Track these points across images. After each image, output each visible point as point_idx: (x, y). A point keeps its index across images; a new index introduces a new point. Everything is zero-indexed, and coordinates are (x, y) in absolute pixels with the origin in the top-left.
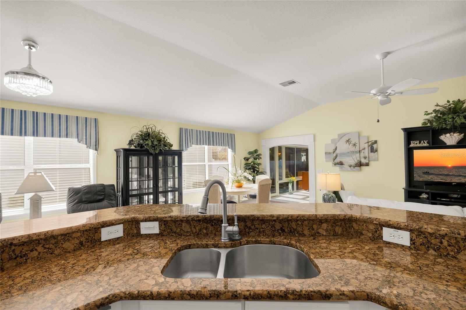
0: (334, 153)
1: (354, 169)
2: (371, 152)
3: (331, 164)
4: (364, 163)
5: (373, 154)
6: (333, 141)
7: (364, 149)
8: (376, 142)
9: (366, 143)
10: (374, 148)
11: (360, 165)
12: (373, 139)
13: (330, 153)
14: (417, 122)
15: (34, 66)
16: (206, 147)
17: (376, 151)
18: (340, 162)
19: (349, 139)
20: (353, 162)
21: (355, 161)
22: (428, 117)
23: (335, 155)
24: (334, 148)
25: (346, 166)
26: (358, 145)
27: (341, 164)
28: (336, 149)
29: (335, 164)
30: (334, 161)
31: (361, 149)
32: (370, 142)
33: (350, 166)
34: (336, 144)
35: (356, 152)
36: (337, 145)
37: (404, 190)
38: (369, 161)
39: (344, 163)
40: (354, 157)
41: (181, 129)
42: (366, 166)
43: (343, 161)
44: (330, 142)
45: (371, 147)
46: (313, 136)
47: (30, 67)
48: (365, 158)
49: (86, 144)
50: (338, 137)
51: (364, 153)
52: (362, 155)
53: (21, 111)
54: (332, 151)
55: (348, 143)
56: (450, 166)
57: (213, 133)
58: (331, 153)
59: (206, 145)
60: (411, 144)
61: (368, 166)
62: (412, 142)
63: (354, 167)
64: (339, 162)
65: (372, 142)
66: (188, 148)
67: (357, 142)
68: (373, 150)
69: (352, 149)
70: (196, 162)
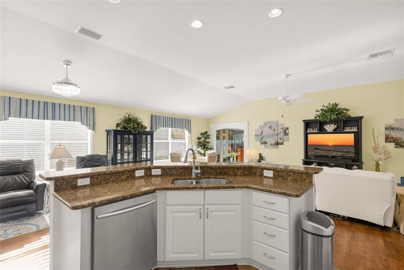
0: (261, 135)
1: (273, 147)
2: (285, 135)
3: (258, 143)
4: (280, 143)
5: (285, 136)
6: (260, 126)
7: (280, 133)
8: (288, 128)
9: (282, 129)
10: (287, 133)
11: (277, 144)
12: (286, 126)
13: (258, 135)
14: (311, 116)
15: (69, 77)
16: (170, 129)
17: (288, 134)
18: (265, 142)
19: (271, 126)
20: (273, 142)
21: (274, 141)
22: (318, 113)
23: (261, 137)
24: (261, 132)
25: (268, 145)
26: (276, 130)
27: (265, 143)
28: (262, 132)
29: (262, 143)
30: (261, 141)
31: (278, 133)
32: (284, 128)
33: (271, 145)
34: (262, 129)
35: (275, 135)
36: (263, 130)
37: (302, 160)
38: (283, 141)
39: (267, 142)
40: (274, 138)
41: (152, 116)
42: (281, 144)
43: (267, 141)
44: (258, 128)
45: (284, 132)
46: (247, 122)
47: (67, 78)
48: (281, 139)
49: (87, 126)
50: (264, 124)
51: (280, 135)
52: (279, 137)
53: (45, 102)
54: (259, 134)
55: (270, 129)
56: (330, 145)
57: (175, 118)
58: (259, 135)
59: (170, 127)
60: (307, 131)
61: (283, 144)
62: (308, 129)
63: (274, 145)
64: (264, 141)
65: (285, 128)
66: (157, 129)
67: (276, 128)
68: (286, 134)
69: (273, 133)
70: (162, 140)
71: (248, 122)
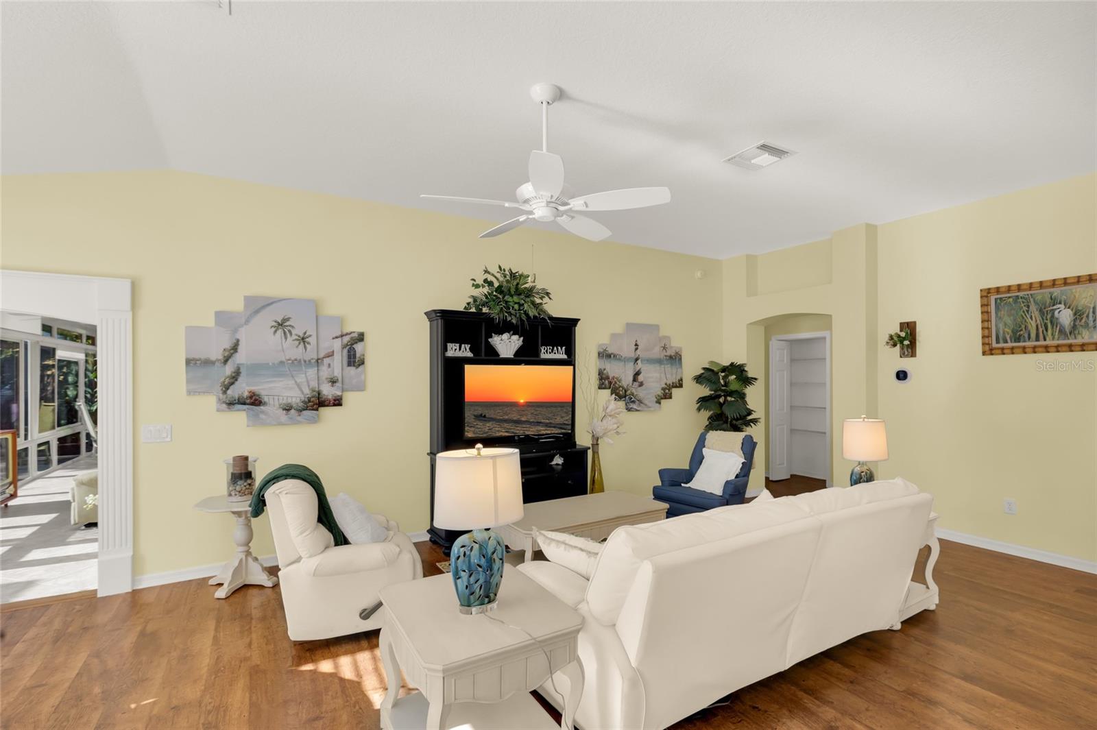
0: (226, 361)
1: (299, 418)
2: (349, 365)
3: (210, 402)
4: (330, 397)
5: (353, 369)
6: (222, 318)
7: (331, 355)
8: (361, 338)
9: (337, 337)
10: (358, 355)
11: (318, 403)
12: (354, 327)
13: (207, 363)
17: (362, 363)
18: (251, 397)
19: (284, 320)
20: (295, 396)
21: (303, 393)
23: (229, 370)
24: (228, 344)
25: (272, 409)
26: (312, 340)
27: (255, 401)
28: (235, 348)
29: (231, 404)
30: (225, 392)
31: (321, 355)
32: (347, 334)
33: (288, 408)
34: (235, 331)
35: (308, 363)
36: (242, 335)
38: (343, 392)
39: (266, 399)
40: (301, 378)
42: (335, 405)
43: (263, 393)
44: (210, 322)
45: (349, 351)
46: (126, 285)
48: (333, 382)
50: (246, 306)
51: (329, 365)
54: (216, 354)
55: (280, 332)
56: (522, 401)
58: (213, 363)
60: (447, 350)
61: (340, 405)
62: (448, 344)
63: (300, 411)
64: (246, 394)
65: (353, 335)
67: (311, 332)
68: (354, 360)
69: (297, 352)
71: (134, 286)
